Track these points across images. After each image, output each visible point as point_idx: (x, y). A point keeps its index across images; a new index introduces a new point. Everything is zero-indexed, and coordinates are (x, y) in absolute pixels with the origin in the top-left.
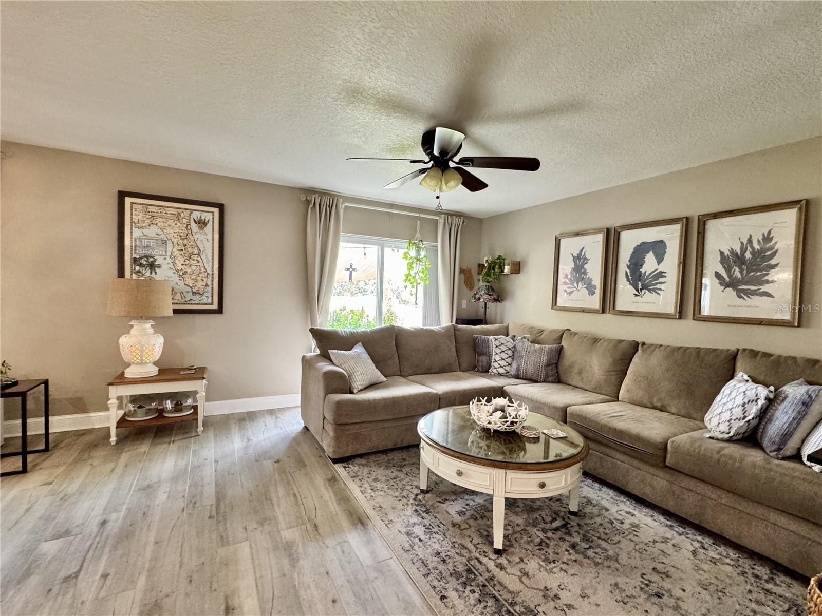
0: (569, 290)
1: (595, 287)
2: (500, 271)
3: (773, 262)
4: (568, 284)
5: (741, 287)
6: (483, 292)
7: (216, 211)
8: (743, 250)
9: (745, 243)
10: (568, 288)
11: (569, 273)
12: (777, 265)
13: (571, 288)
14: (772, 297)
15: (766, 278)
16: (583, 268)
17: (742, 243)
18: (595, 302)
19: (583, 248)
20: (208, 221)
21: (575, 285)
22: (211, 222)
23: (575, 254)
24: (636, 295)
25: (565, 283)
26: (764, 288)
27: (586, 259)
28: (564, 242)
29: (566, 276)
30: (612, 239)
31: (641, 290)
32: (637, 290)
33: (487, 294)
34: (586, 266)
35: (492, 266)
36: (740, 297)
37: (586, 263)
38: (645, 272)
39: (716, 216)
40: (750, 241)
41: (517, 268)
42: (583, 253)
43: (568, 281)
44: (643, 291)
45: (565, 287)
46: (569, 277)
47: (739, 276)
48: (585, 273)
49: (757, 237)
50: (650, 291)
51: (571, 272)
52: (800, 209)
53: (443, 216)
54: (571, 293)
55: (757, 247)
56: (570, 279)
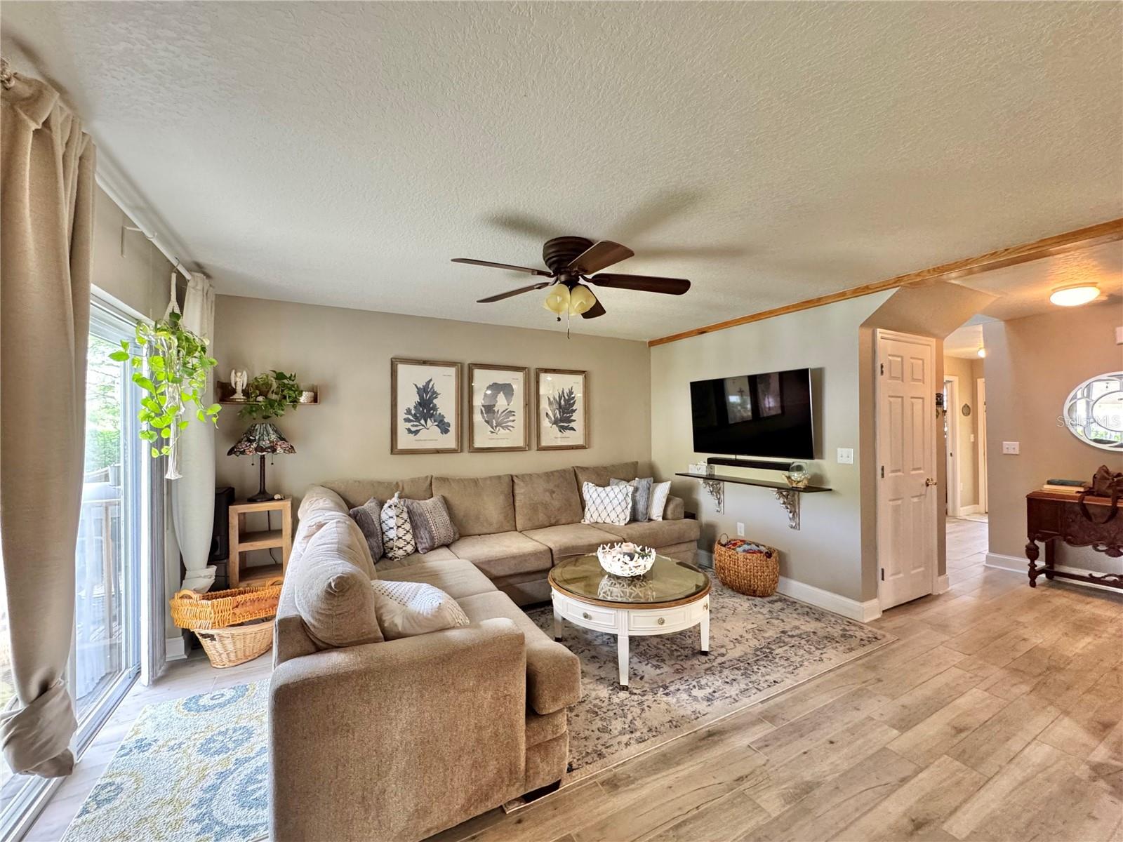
0: (413, 429)
1: (449, 425)
3: (574, 408)
4: (411, 421)
5: (560, 425)
8: (560, 398)
9: (561, 393)
10: (413, 426)
11: (412, 408)
12: (576, 410)
13: (416, 426)
14: (575, 430)
15: (572, 418)
16: (432, 403)
17: (559, 393)
18: (449, 441)
19: (431, 380)
21: (423, 422)
23: (420, 386)
24: (492, 432)
25: (407, 420)
26: (572, 425)
27: (435, 393)
28: (402, 369)
29: (409, 411)
30: (465, 376)
31: (496, 427)
32: (493, 428)
34: (435, 401)
36: (561, 431)
37: (436, 398)
38: (498, 411)
39: (547, 371)
40: (563, 392)
42: (430, 386)
43: (411, 417)
44: (497, 429)
45: (409, 425)
46: (413, 412)
47: (559, 416)
48: (435, 408)
49: (566, 391)
50: (503, 428)
51: (415, 407)
52: (584, 376)
54: (416, 432)
55: (567, 397)
56: (415, 416)
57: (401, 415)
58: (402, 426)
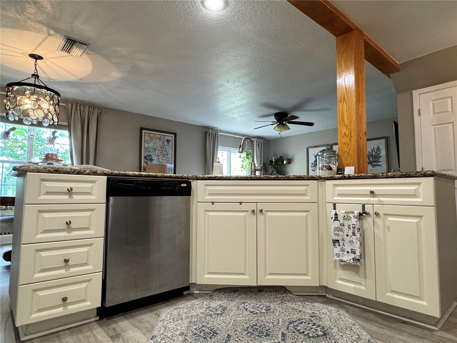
0: (314, 169)
2: (282, 163)
3: (380, 155)
4: (313, 167)
5: (373, 164)
6: (275, 173)
7: (173, 136)
8: (372, 151)
9: (372, 149)
10: (314, 168)
11: (313, 163)
13: (315, 168)
14: (381, 166)
15: (379, 160)
17: (372, 150)
19: (319, 152)
20: (170, 140)
22: (171, 141)
23: (316, 155)
25: (312, 167)
26: (379, 164)
28: (310, 150)
29: (312, 164)
33: (277, 173)
35: (277, 161)
36: (373, 167)
40: (374, 149)
41: (290, 161)
43: (313, 166)
45: (312, 168)
46: (314, 164)
47: (372, 160)
49: (376, 148)
52: (385, 139)
53: (256, 138)
54: (315, 170)
55: (376, 151)
56: (314, 165)
57: (310, 165)
58: (310, 168)
